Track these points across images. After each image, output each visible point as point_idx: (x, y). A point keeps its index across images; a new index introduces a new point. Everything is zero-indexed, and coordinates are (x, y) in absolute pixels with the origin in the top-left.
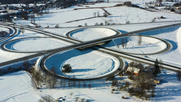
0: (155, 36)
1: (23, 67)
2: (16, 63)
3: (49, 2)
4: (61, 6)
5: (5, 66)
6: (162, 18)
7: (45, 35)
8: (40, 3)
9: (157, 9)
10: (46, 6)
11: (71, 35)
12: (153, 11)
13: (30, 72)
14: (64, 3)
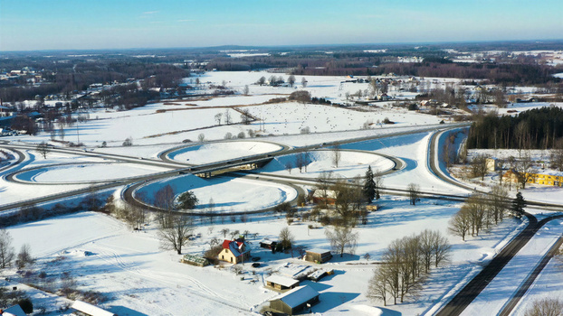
1: (84, 205)
2: (68, 199)
3: (79, 96)
4: (119, 103)
5: (45, 204)
7: (105, 158)
8: (54, 98)
10: (75, 106)
11: (172, 156)
13: (104, 212)
14: (124, 97)
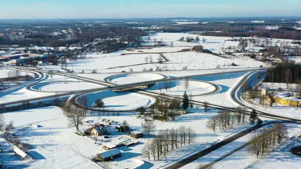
0: (211, 82)
1: (53, 103)
2: (47, 99)
3: (87, 45)
4: (104, 50)
5: (35, 101)
6: (233, 65)
7: (79, 79)
8: (75, 46)
9: (234, 55)
10: (82, 50)
11: (110, 80)
12: (228, 58)
13: (60, 107)
14: (109, 47)
